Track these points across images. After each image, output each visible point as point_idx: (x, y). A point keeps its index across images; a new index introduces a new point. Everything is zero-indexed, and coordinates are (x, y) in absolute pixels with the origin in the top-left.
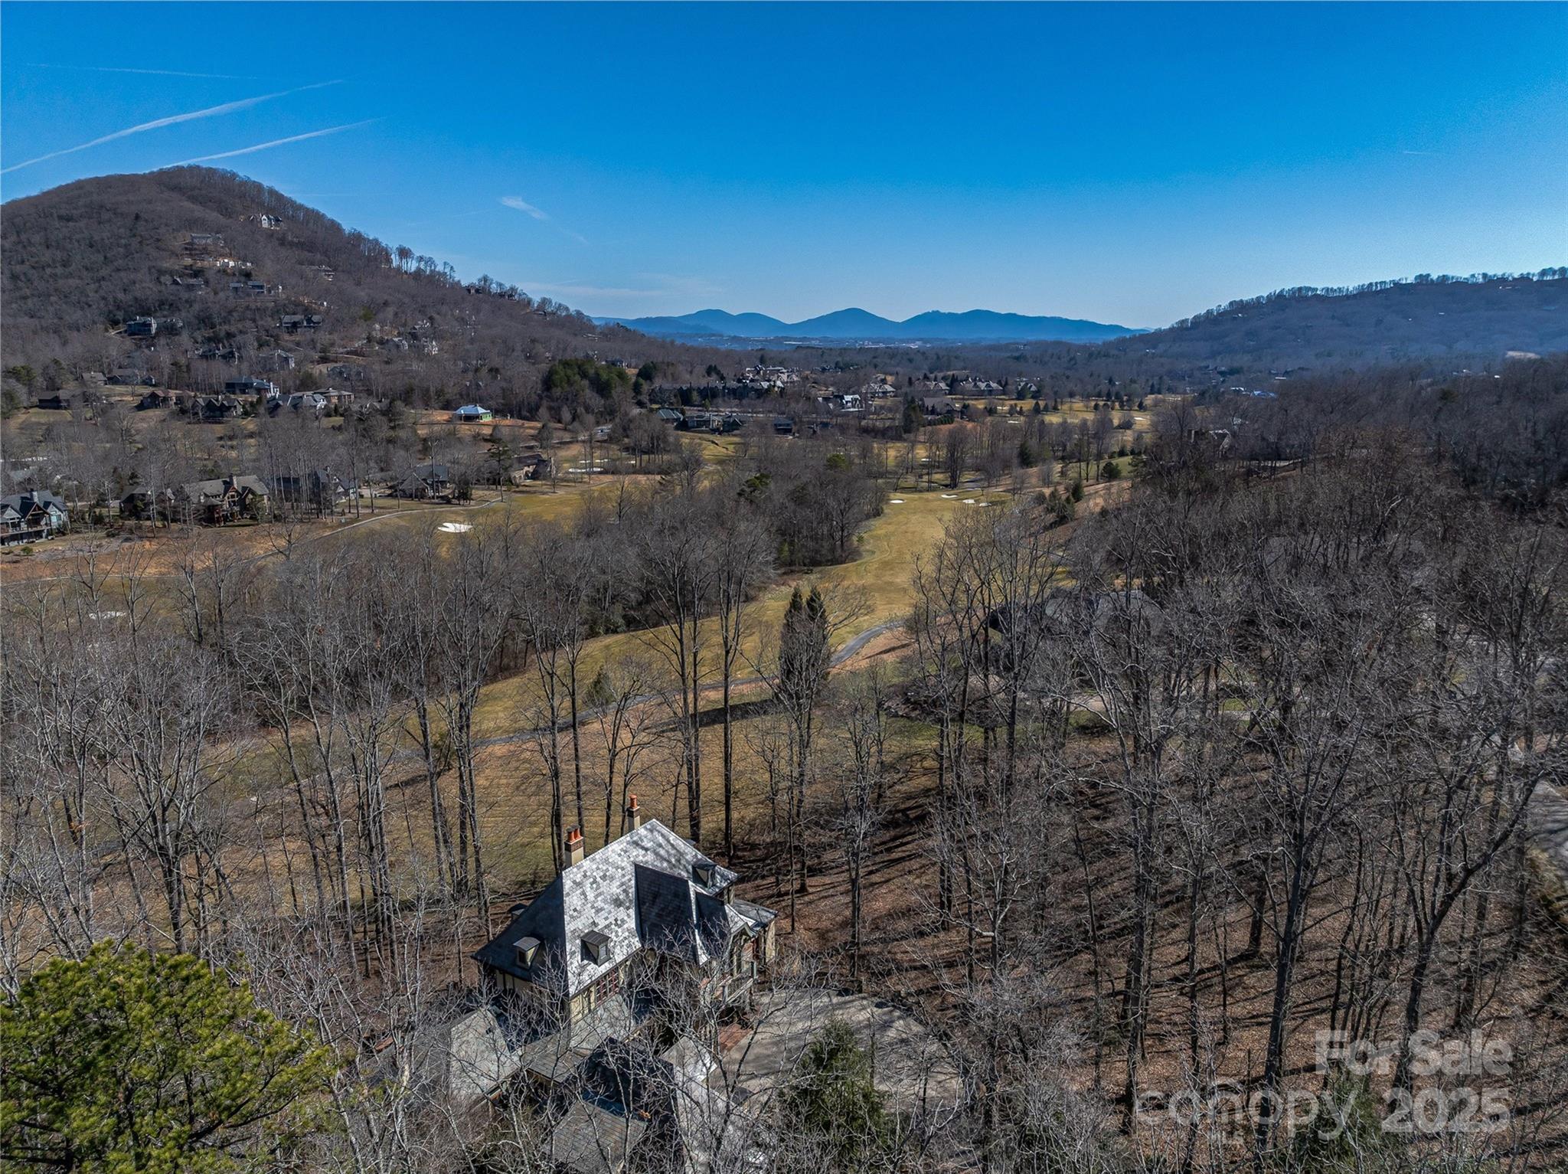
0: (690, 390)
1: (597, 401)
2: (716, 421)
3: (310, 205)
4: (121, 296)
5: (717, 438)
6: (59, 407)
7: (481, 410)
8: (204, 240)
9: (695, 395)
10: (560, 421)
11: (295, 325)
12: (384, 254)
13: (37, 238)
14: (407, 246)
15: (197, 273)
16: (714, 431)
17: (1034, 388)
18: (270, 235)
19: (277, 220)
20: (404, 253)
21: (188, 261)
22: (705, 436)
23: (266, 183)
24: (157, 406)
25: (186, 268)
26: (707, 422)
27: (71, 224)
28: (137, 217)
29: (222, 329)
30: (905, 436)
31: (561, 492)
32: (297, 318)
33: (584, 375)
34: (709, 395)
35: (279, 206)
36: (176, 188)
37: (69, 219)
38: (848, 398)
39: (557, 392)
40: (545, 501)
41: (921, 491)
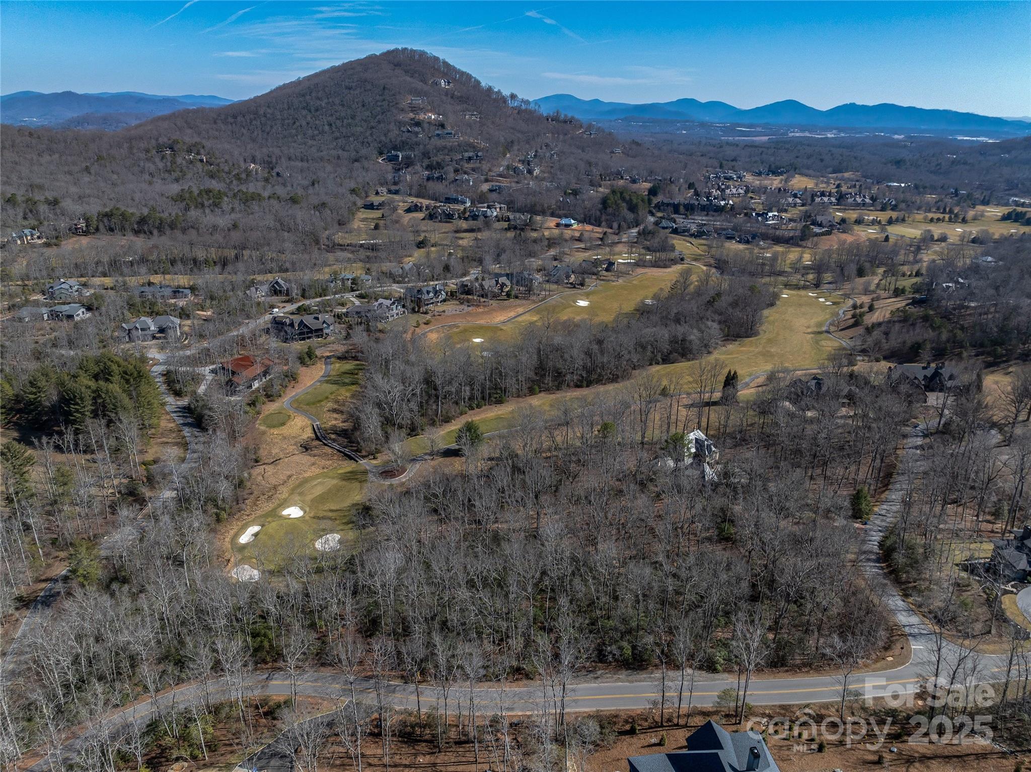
0: (679, 204)
1: (630, 216)
2: (694, 228)
3: (464, 70)
4: (383, 138)
5: (693, 240)
6: (373, 209)
7: (573, 222)
8: (418, 101)
9: (682, 208)
10: (611, 228)
11: (470, 159)
12: (504, 100)
13: (337, 101)
14: (515, 92)
15: (418, 124)
16: (692, 235)
17: (894, 203)
18: (447, 93)
19: (449, 82)
20: (513, 96)
21: (411, 115)
22: (687, 238)
23: (441, 56)
24: (417, 211)
25: (412, 119)
26: (688, 230)
27: (352, 92)
28: (384, 88)
29: (435, 159)
30: (800, 243)
31: (620, 281)
32: (471, 154)
33: (623, 199)
34: (690, 209)
35: (448, 71)
36: (398, 65)
37: (350, 88)
38: (770, 214)
39: (610, 210)
40: (615, 286)
41: (799, 289)
